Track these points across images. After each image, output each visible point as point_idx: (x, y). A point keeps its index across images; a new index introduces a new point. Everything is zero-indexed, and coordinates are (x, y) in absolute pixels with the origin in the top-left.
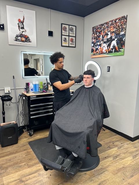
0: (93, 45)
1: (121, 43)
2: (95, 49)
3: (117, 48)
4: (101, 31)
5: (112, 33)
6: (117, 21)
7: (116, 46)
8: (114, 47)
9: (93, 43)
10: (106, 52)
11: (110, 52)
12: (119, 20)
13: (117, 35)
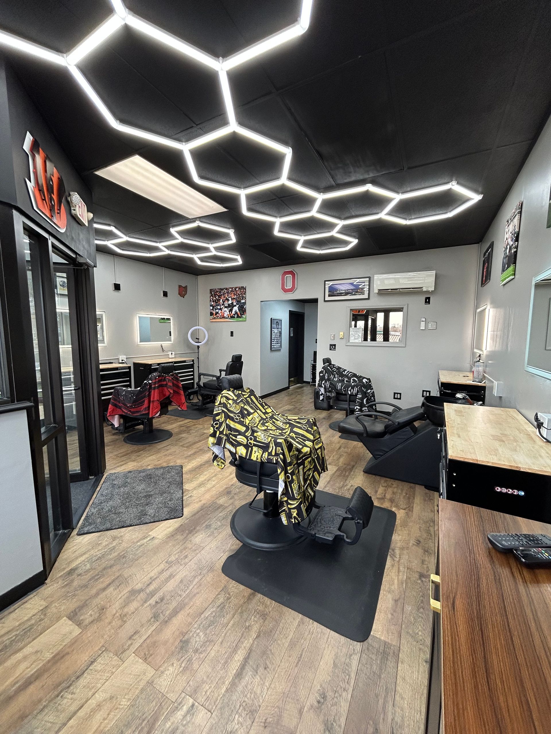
0: (212, 308)
1: (243, 310)
2: (214, 312)
3: (239, 314)
4: (221, 295)
5: (232, 299)
6: (237, 289)
7: (238, 312)
8: (236, 312)
9: (211, 306)
10: (228, 317)
11: (232, 317)
12: (239, 289)
13: (238, 302)
